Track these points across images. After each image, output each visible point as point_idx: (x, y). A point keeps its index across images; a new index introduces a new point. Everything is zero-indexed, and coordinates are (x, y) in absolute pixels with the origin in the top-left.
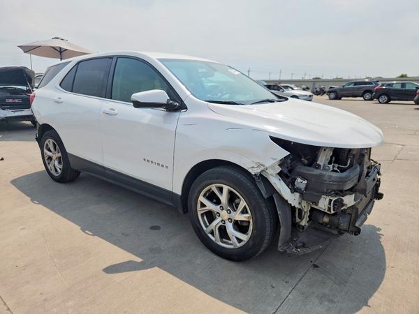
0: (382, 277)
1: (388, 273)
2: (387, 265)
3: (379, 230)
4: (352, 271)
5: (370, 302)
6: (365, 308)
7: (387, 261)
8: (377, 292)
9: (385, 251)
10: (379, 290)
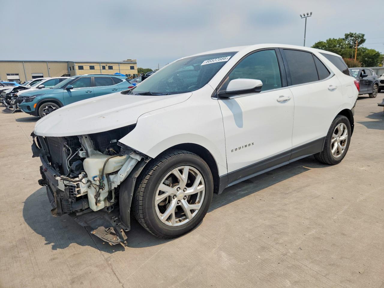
0: (24, 216)
1: (22, 219)
2: (26, 223)
3: (54, 248)
4: (44, 208)
5: (24, 204)
6: (24, 201)
7: (27, 226)
8: (23, 209)
9: (33, 231)
10: (22, 210)
